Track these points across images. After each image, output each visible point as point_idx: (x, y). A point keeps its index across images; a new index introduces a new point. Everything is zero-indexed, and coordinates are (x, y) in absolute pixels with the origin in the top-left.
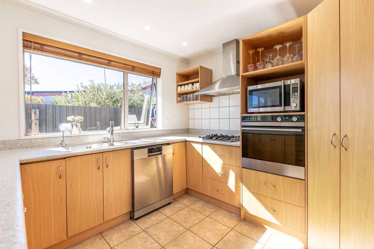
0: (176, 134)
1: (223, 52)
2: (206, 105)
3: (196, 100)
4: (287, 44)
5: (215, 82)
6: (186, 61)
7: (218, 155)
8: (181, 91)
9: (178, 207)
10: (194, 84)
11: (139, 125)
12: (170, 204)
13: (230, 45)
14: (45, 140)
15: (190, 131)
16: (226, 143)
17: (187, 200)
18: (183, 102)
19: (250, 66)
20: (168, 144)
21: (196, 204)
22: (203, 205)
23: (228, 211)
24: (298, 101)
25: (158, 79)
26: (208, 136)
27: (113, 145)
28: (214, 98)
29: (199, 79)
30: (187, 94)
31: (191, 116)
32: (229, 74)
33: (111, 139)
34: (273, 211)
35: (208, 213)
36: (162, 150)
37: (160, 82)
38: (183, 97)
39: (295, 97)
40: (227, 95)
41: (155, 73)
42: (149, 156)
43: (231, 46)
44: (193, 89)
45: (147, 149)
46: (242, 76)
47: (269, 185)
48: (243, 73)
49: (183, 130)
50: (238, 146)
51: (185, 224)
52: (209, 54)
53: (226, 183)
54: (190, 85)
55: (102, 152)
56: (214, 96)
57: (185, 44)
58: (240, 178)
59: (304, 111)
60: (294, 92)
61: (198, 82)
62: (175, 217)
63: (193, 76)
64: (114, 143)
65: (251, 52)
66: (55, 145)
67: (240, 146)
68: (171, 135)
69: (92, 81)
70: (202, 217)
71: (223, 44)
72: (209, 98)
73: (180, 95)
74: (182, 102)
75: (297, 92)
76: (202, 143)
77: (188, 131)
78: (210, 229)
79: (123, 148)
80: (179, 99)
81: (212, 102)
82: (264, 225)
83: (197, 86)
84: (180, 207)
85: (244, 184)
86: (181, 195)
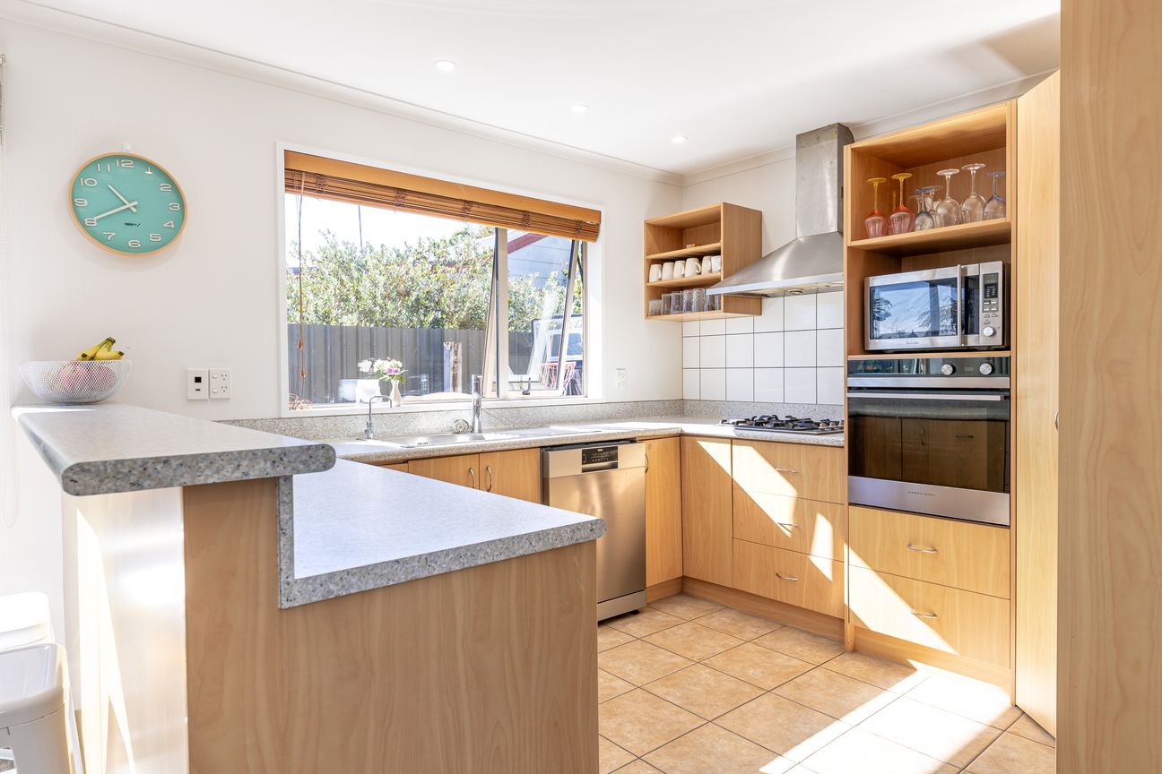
0: (644, 416)
1: (799, 159)
2: (741, 323)
3: (712, 308)
4: (972, 168)
5: (774, 255)
6: (676, 182)
7: (781, 472)
8: (660, 279)
9: (663, 621)
10: (705, 259)
11: (531, 388)
12: (635, 613)
13: (818, 139)
14: (328, 421)
15: (688, 407)
16: (805, 436)
17: (686, 608)
18: (668, 313)
19: (874, 222)
20: (632, 441)
21: (713, 617)
22: (734, 619)
23: (809, 633)
24: (998, 321)
25: (590, 244)
26: (749, 420)
27: (482, 438)
28: (766, 301)
29: (720, 244)
30: (680, 288)
31: (691, 359)
32: (817, 230)
33: (474, 423)
34: (930, 615)
35: (750, 636)
36: (617, 457)
37: (596, 252)
38: (666, 298)
39: (990, 311)
40: (810, 292)
41: (582, 226)
42: (584, 471)
43: (824, 143)
44: (700, 274)
45: (579, 451)
46: (848, 247)
47: (920, 547)
48: (852, 240)
49: (664, 404)
50: (837, 444)
51: (688, 653)
52: (752, 161)
53: (805, 552)
54: (691, 262)
55: (479, 453)
56: (766, 296)
57: (678, 140)
58: (844, 535)
59: (1008, 348)
60: (988, 296)
61: (717, 253)
62: (657, 639)
63: (699, 228)
64: (485, 435)
65: (876, 182)
66: (349, 436)
67: (842, 444)
68: (631, 417)
69: (329, 233)
70: (732, 642)
71: (799, 137)
72: (752, 303)
73: (657, 291)
74: (664, 314)
75: (996, 296)
76: (732, 439)
77: (679, 408)
78: (758, 664)
79: (525, 446)
80: (655, 304)
81: (761, 314)
82: (909, 660)
83: (714, 265)
84: (667, 621)
85: (853, 549)
86: (666, 597)
